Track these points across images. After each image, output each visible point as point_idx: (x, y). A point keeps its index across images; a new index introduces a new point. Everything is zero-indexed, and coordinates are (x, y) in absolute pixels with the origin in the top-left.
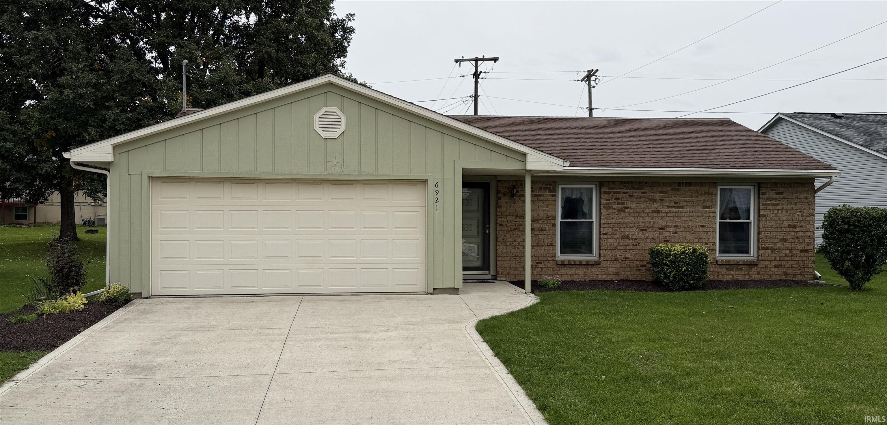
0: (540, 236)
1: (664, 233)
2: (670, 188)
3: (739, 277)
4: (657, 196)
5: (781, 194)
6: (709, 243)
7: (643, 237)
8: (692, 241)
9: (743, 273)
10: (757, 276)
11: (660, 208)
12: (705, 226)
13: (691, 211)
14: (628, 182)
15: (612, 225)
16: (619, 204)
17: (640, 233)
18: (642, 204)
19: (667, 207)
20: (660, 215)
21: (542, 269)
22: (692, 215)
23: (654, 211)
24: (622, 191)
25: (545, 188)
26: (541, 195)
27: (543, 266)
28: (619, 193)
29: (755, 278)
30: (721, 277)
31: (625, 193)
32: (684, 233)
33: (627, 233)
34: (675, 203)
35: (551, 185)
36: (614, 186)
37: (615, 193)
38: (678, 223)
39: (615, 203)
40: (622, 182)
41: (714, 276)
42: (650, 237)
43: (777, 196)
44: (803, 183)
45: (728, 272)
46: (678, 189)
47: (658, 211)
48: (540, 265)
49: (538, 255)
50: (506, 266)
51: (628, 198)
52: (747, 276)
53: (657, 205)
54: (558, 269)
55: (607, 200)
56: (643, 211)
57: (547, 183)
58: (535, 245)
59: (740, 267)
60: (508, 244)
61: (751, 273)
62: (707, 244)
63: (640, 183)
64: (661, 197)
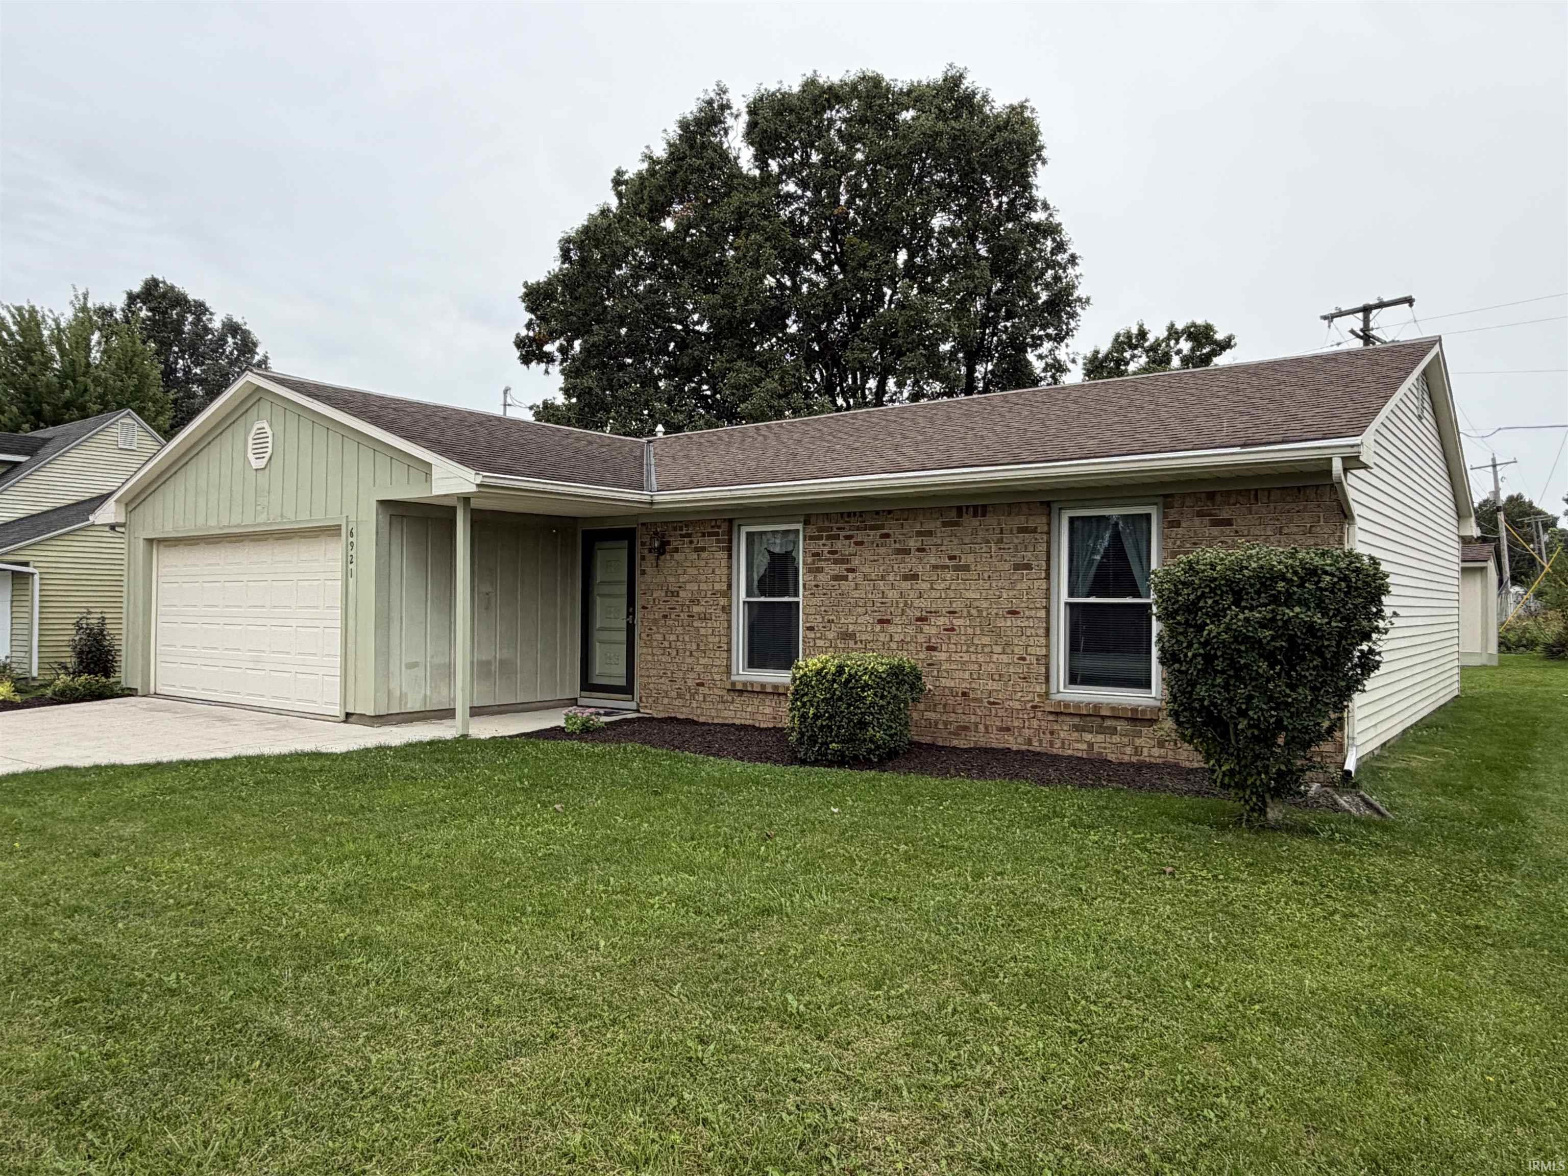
0: (703, 631)
1: (926, 629)
2: (939, 523)
3: (1105, 748)
4: (913, 543)
5: (1228, 522)
6: (1028, 657)
7: (882, 637)
8: (987, 650)
9: (1116, 739)
10: (1156, 752)
11: (919, 569)
12: (1018, 613)
13: (986, 576)
14: (855, 513)
15: (823, 609)
16: (836, 562)
17: (878, 628)
18: (881, 561)
19: (935, 567)
20: (918, 586)
21: (704, 695)
22: (987, 586)
23: (906, 578)
24: (842, 534)
25: (710, 534)
26: (703, 549)
27: (707, 691)
28: (837, 537)
29: (1150, 756)
30: (1058, 744)
31: (848, 537)
32: (970, 631)
33: (851, 628)
34: (952, 558)
35: (719, 527)
36: (827, 524)
37: (829, 538)
38: (957, 605)
39: (829, 560)
40: (842, 514)
41: (1040, 741)
42: (897, 638)
43: (1215, 531)
44: (1299, 488)
45: (1076, 734)
46: (956, 524)
47: (915, 577)
48: (701, 688)
49: (698, 668)
50: (651, 686)
51: (852, 549)
52: (1128, 750)
53: (911, 563)
54: (730, 699)
55: (814, 555)
56: (883, 578)
57: (713, 523)
58: (694, 647)
59: (1108, 723)
60: (655, 644)
61: (1138, 742)
62: (1024, 659)
63: (877, 513)
64: (919, 544)
